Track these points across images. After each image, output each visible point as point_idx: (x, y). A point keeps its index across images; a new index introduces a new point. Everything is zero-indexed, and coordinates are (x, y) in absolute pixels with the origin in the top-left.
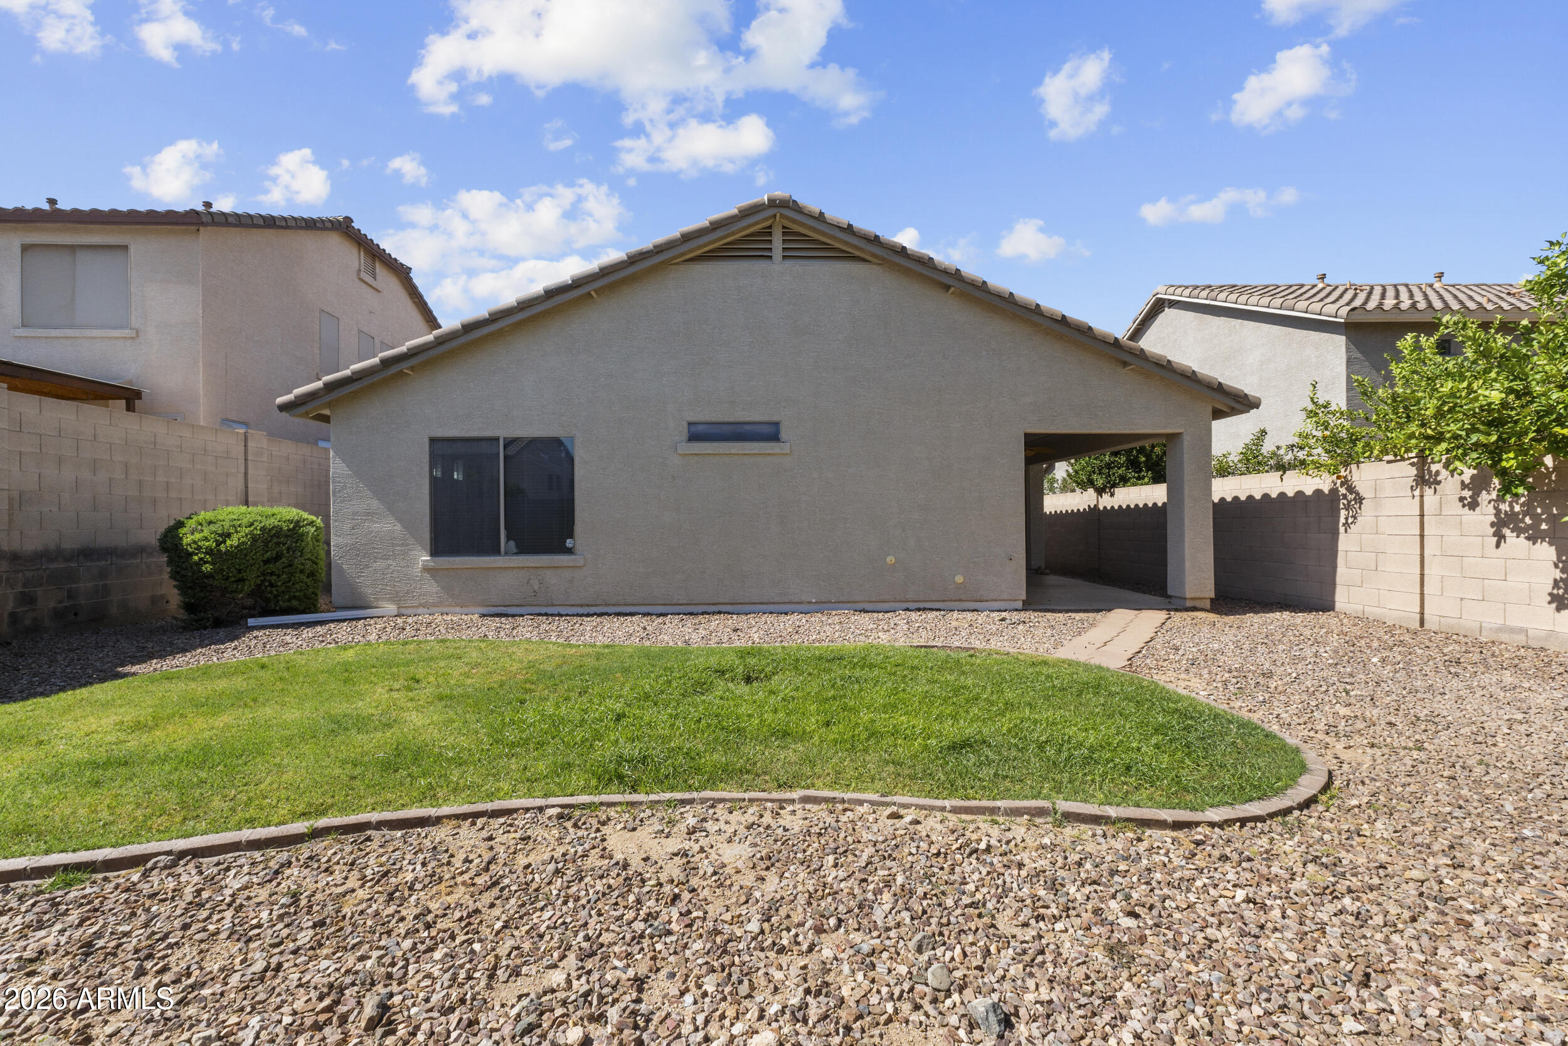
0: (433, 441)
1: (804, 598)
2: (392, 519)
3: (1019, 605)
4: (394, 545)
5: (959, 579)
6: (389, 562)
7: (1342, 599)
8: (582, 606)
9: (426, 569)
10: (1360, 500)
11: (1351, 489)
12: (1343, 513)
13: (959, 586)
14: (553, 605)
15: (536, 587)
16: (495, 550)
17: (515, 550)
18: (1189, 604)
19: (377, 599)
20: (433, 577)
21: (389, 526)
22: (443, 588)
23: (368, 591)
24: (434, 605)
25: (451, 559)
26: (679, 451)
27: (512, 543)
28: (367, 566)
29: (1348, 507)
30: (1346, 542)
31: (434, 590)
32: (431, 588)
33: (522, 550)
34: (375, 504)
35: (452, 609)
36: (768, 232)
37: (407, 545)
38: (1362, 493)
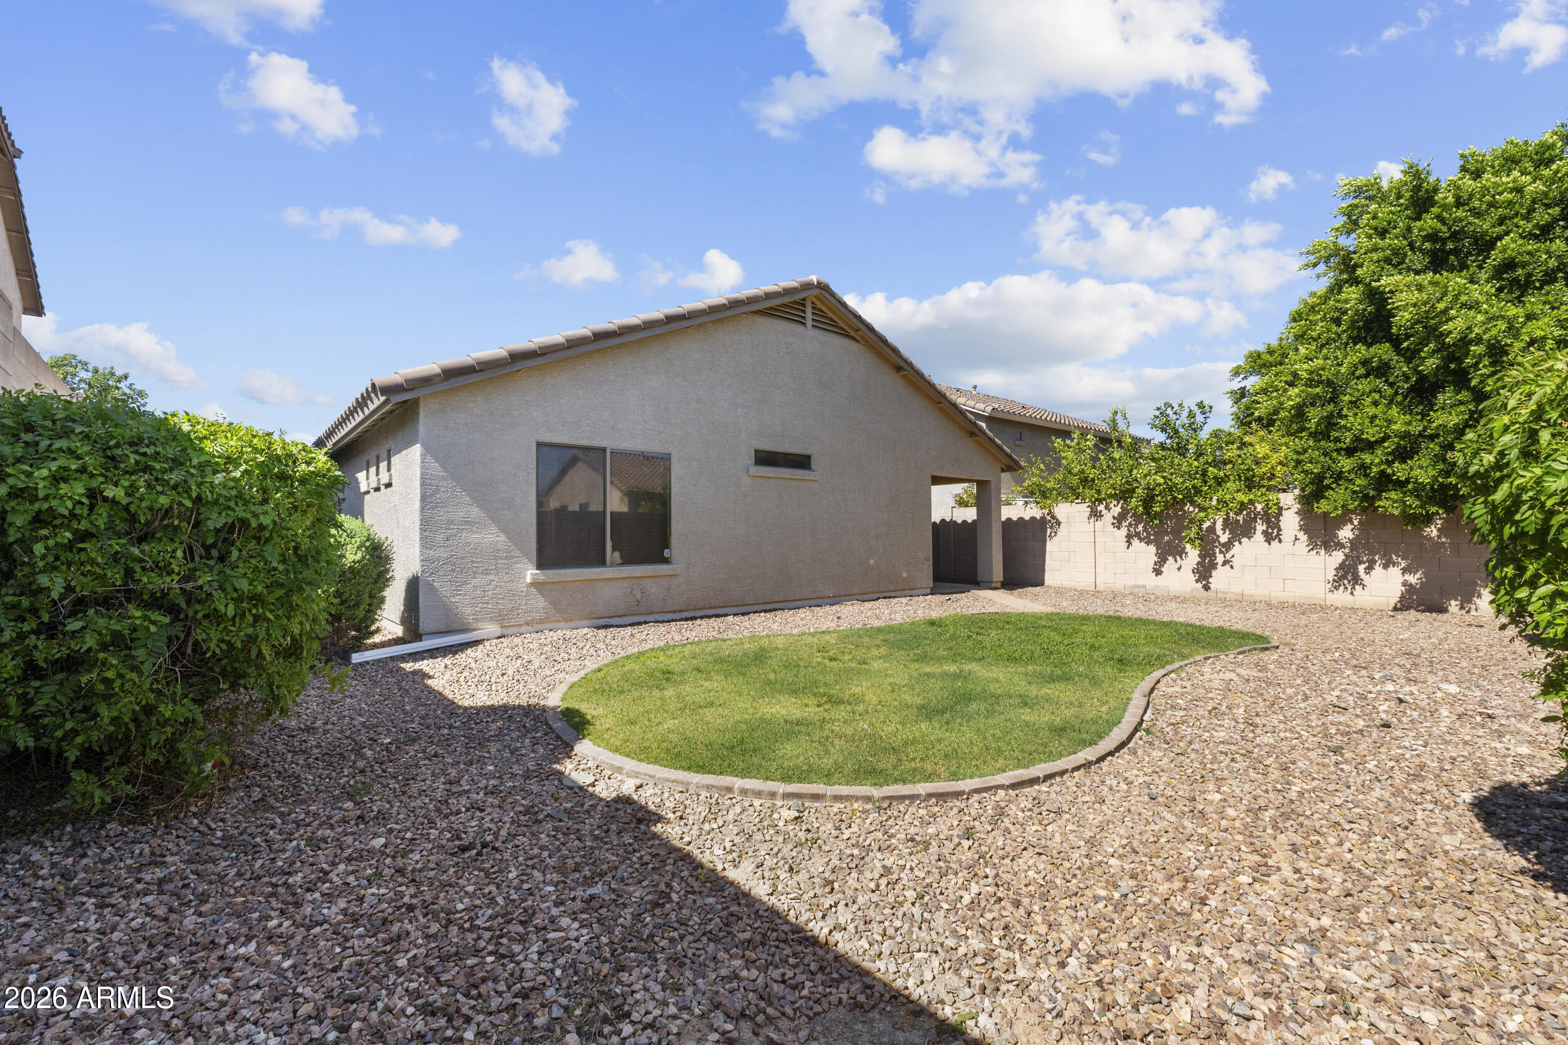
0: (540, 445)
1: (827, 594)
2: (494, 529)
3: (929, 591)
4: (496, 558)
5: (905, 574)
6: (491, 577)
7: (1049, 578)
8: (674, 612)
9: (534, 584)
10: (1059, 523)
11: (1053, 517)
12: (1049, 530)
13: (904, 579)
14: (652, 613)
15: (638, 596)
16: (601, 562)
17: (620, 561)
18: (994, 585)
19: (477, 620)
20: (540, 592)
21: (491, 537)
22: (550, 603)
23: (467, 612)
24: (541, 622)
25: (562, 572)
26: (751, 474)
27: (617, 554)
28: (465, 583)
29: (1051, 528)
30: (1051, 546)
31: (542, 605)
32: (539, 603)
33: (627, 560)
34: (475, 511)
35: (557, 625)
36: (802, 303)
37: (512, 557)
38: (1060, 519)
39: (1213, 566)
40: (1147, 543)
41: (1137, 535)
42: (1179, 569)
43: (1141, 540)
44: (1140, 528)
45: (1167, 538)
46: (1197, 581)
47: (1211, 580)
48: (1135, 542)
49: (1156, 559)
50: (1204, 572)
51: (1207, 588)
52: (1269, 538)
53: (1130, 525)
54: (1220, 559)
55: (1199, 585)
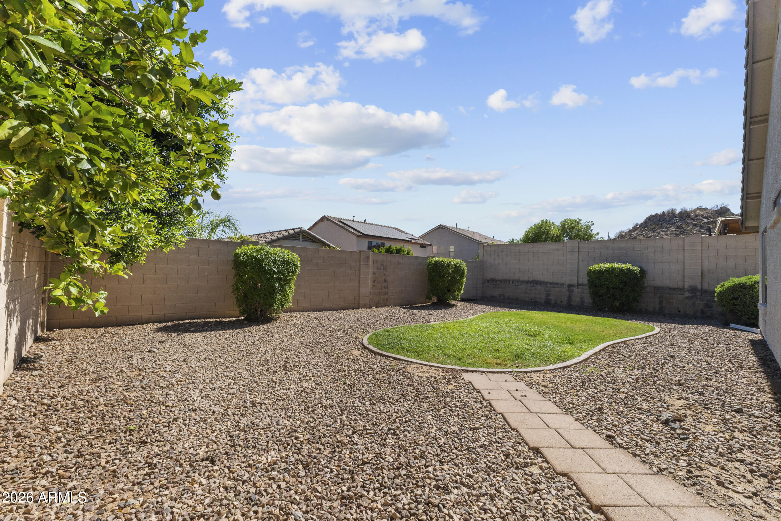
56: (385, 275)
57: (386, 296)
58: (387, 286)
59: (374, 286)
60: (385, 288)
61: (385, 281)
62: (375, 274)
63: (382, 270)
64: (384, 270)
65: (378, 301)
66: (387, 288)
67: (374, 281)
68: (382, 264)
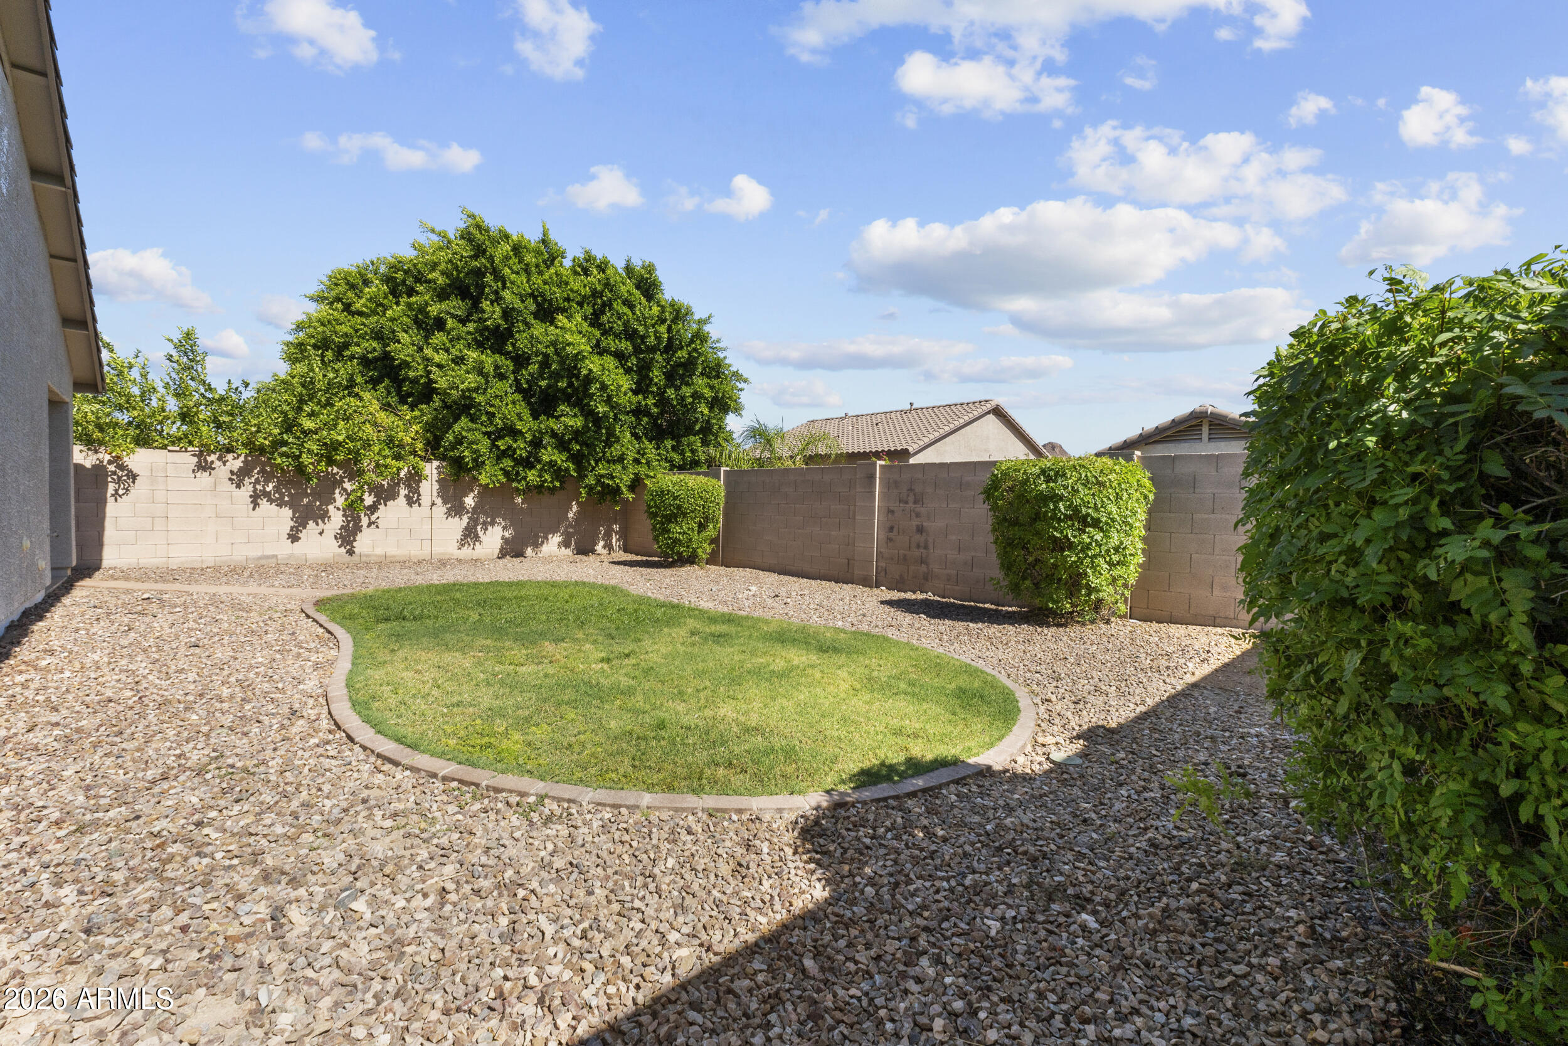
10: (133, 477)
11: (124, 468)
12: (113, 486)
29: (118, 482)
30: (113, 510)
38: (136, 472)
39: (358, 528)
40: (280, 505)
41: (266, 494)
42: (321, 533)
43: (271, 501)
44: (270, 487)
45: (306, 501)
46: (340, 546)
47: (355, 544)
48: (264, 503)
49: (292, 524)
50: (347, 537)
51: (351, 552)
52: (410, 502)
53: (257, 481)
54: (365, 521)
55: (343, 550)
56: (918, 515)
57: (924, 568)
58: (926, 542)
59: (889, 540)
60: (918, 546)
61: (920, 530)
62: (892, 512)
63: (911, 505)
64: (915, 502)
65: (901, 576)
66: (926, 547)
67: (891, 529)
68: (911, 490)
